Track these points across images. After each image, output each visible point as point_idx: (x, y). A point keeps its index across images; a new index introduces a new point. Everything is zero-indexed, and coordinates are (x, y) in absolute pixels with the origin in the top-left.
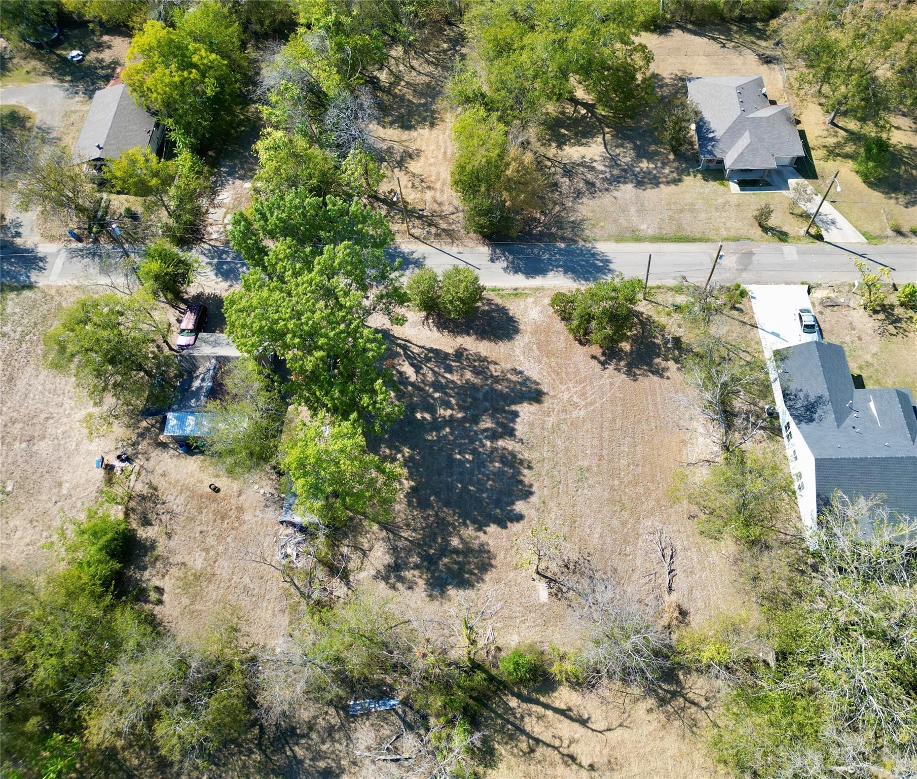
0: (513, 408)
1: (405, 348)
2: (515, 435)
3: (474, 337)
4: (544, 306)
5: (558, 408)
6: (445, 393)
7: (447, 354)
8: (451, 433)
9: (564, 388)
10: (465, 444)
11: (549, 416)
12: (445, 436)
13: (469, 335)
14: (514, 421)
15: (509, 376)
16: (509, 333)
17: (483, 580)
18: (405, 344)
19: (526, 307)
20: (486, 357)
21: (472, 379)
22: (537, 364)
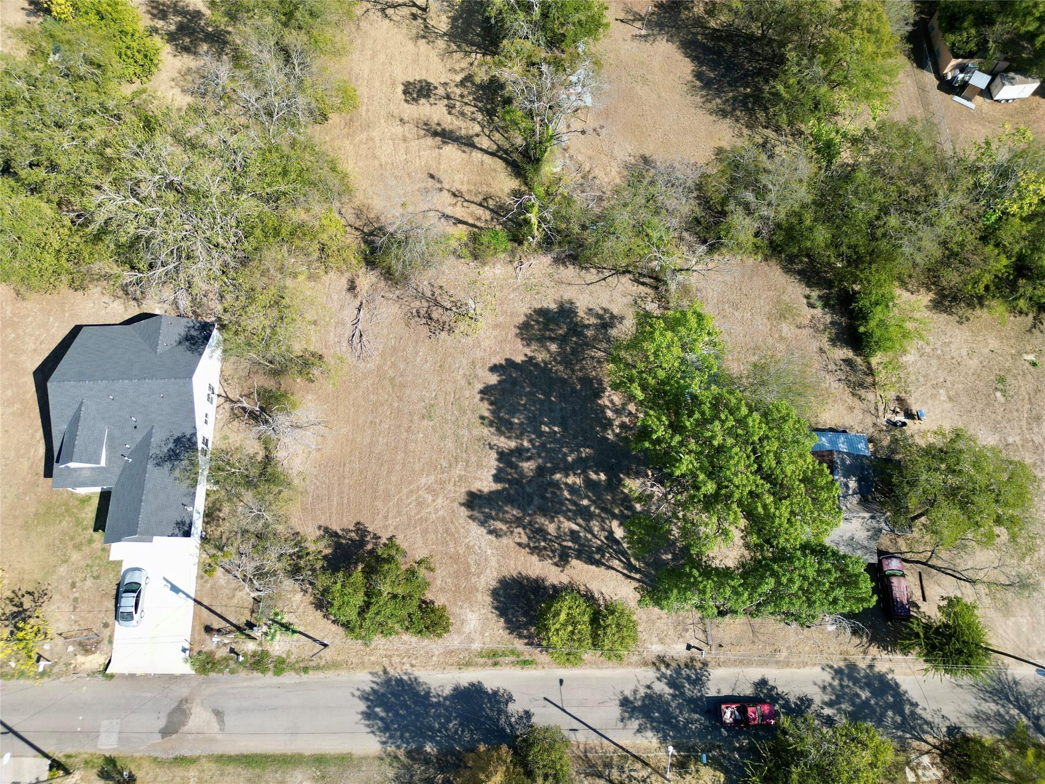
0: (499, 486)
1: (630, 567)
2: (498, 453)
3: (547, 583)
4: (459, 632)
5: (450, 487)
6: (575, 504)
7: (578, 557)
8: (565, 455)
9: (441, 513)
10: (550, 443)
11: (460, 477)
12: (571, 452)
13: (554, 586)
14: (499, 470)
15: (504, 528)
16: (505, 590)
17: (526, 316)
18: (630, 571)
19: (482, 634)
20: (532, 554)
21: (547, 523)
22: (471, 544)
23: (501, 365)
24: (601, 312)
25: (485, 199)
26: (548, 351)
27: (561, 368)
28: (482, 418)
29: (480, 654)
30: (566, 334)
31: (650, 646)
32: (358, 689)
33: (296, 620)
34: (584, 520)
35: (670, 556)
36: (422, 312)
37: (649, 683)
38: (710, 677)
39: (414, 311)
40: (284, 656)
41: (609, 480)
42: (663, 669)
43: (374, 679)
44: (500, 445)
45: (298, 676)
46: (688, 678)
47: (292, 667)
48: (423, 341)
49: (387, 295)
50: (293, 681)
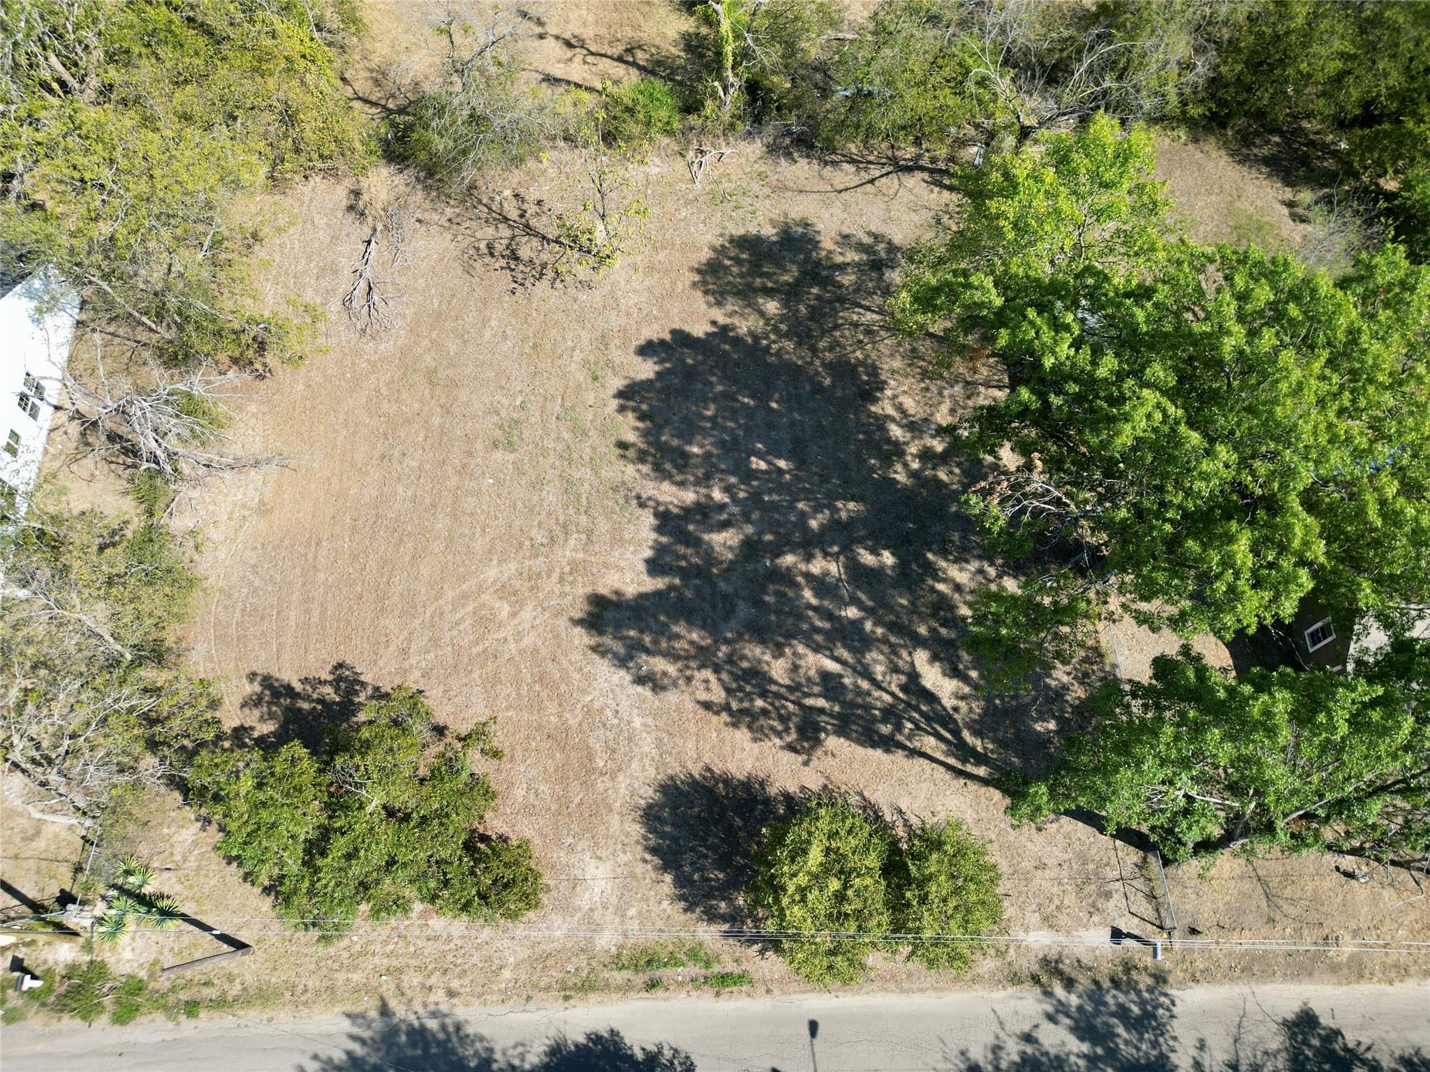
0: (660, 583)
1: (964, 751)
2: (656, 515)
3: (772, 791)
4: (566, 908)
5: (551, 584)
6: (829, 616)
7: (842, 731)
8: (803, 516)
9: (528, 641)
10: (770, 492)
11: (574, 564)
12: (817, 509)
13: (788, 798)
14: (660, 549)
15: (672, 669)
16: (674, 808)
17: (715, 250)
18: (964, 761)
19: (621, 911)
20: (735, 725)
21: (767, 657)
22: (597, 705)
23: (662, 342)
24: (867, 240)
25: (627, 50)
26: (762, 314)
27: (789, 345)
28: (622, 445)
29: (617, 962)
30: (798, 283)
31: (1021, 935)
32: (315, 1057)
33: (178, 888)
34: (851, 649)
35: (1052, 725)
36: (499, 247)
37: (1026, 1028)
38: (1176, 1010)
39: (482, 246)
40: (143, 974)
41: (902, 566)
42: (1059, 991)
43: (356, 1031)
44: (661, 499)
45: (170, 1025)
46: (1122, 1013)
47: (163, 1004)
48: (500, 300)
49: (427, 216)
50: (158, 1038)
